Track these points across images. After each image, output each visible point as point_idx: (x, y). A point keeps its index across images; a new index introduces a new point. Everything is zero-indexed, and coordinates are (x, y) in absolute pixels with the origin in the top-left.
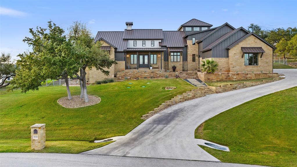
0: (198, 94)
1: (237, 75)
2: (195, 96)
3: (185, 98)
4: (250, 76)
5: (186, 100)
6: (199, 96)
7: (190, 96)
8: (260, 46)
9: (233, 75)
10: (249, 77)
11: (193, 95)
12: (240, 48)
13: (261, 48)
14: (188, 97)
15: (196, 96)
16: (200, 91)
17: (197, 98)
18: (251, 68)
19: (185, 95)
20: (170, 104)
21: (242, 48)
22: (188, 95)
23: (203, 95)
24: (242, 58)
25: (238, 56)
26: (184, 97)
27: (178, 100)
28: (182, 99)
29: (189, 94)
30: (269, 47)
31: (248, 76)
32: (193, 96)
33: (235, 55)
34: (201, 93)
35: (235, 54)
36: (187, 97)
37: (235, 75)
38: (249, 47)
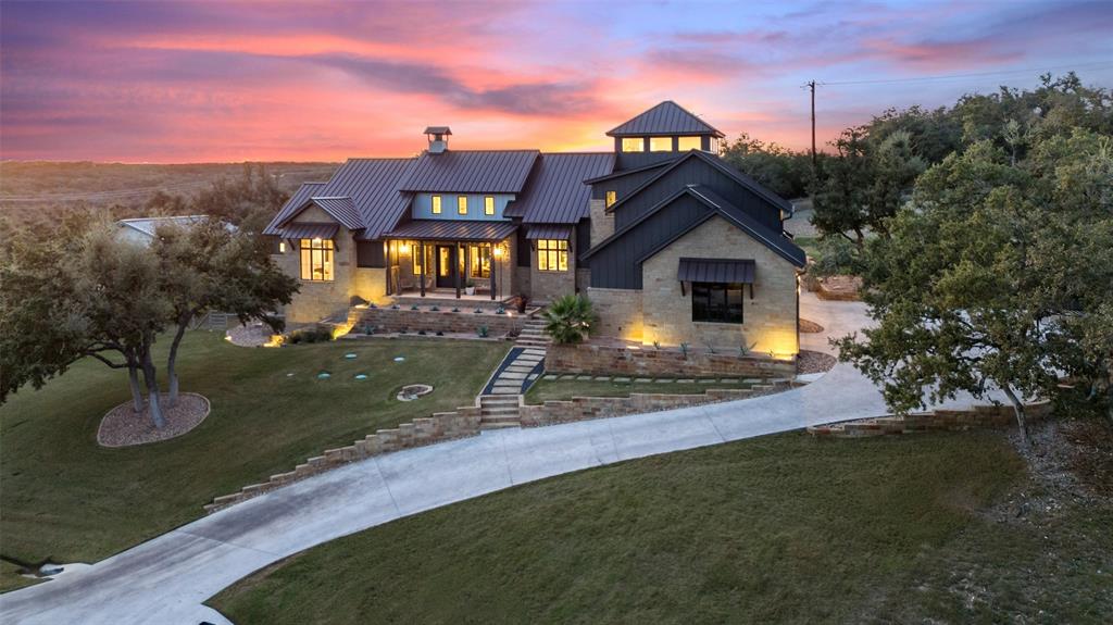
0: (455, 428)
1: (649, 356)
2: (442, 434)
3: (404, 439)
4: (692, 363)
5: (407, 446)
6: (457, 433)
7: (421, 435)
8: (750, 258)
9: (637, 356)
10: (691, 368)
11: (435, 430)
12: (677, 263)
13: (752, 263)
14: (414, 436)
15: (446, 433)
16: (462, 419)
17: (449, 438)
18: (716, 333)
19: (405, 432)
20: (345, 459)
21: (682, 260)
22: (417, 431)
23: (474, 431)
24: (684, 295)
25: (669, 289)
26: (400, 437)
27: (376, 447)
28: (394, 442)
29: (418, 427)
30: (781, 259)
31: (686, 363)
32: (434, 435)
33: (659, 283)
34: (465, 424)
35: (658, 280)
36: (410, 436)
37: (641, 356)
38: (707, 257)
